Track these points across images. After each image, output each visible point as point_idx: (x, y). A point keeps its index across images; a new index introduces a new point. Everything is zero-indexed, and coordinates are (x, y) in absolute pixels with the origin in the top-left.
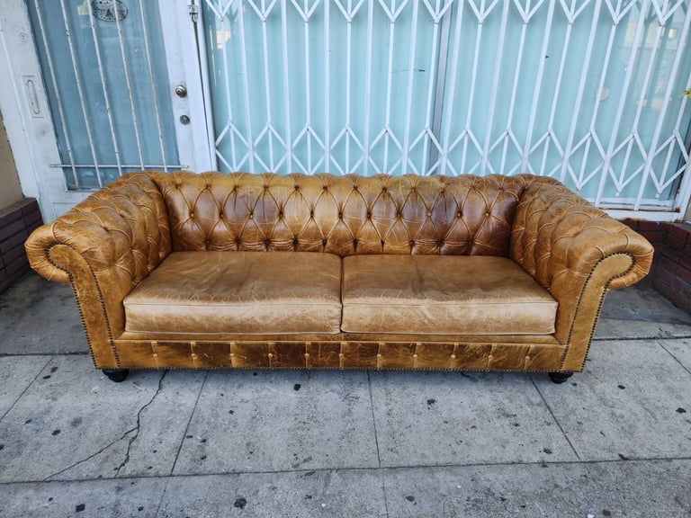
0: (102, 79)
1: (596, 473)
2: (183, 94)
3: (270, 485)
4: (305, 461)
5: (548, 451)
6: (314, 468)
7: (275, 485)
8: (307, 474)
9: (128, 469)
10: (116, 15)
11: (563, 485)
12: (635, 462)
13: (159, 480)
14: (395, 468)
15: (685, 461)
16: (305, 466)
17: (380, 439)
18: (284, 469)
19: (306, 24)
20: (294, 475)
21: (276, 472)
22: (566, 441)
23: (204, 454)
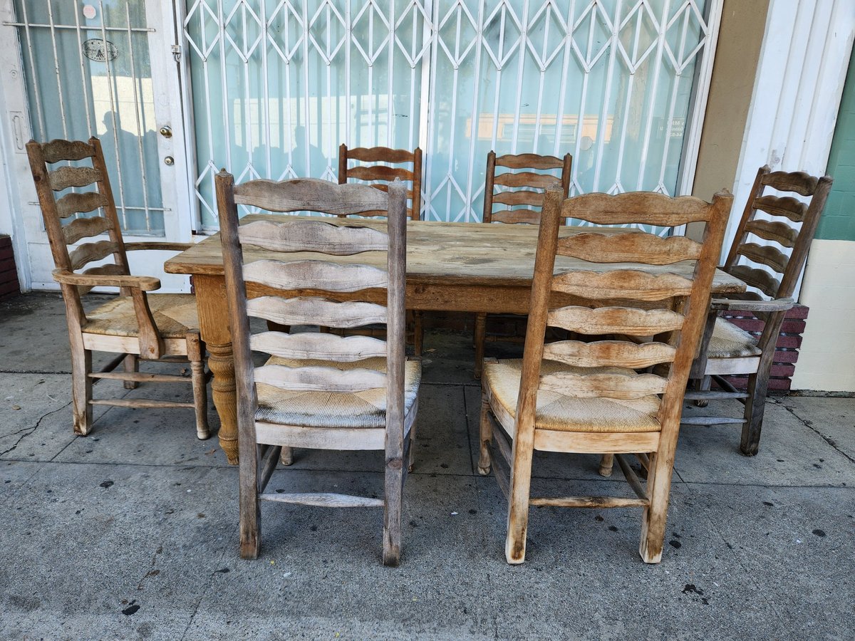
0: (88, 117)
2: (168, 135)
3: (145, 474)
4: (190, 460)
5: (444, 466)
6: (196, 465)
7: (149, 475)
8: (185, 469)
9: (11, 455)
10: (106, 55)
13: (36, 464)
15: (583, 482)
16: (189, 464)
18: (165, 464)
19: (287, 66)
20: (172, 469)
21: (156, 466)
22: (470, 460)
23: (91, 450)
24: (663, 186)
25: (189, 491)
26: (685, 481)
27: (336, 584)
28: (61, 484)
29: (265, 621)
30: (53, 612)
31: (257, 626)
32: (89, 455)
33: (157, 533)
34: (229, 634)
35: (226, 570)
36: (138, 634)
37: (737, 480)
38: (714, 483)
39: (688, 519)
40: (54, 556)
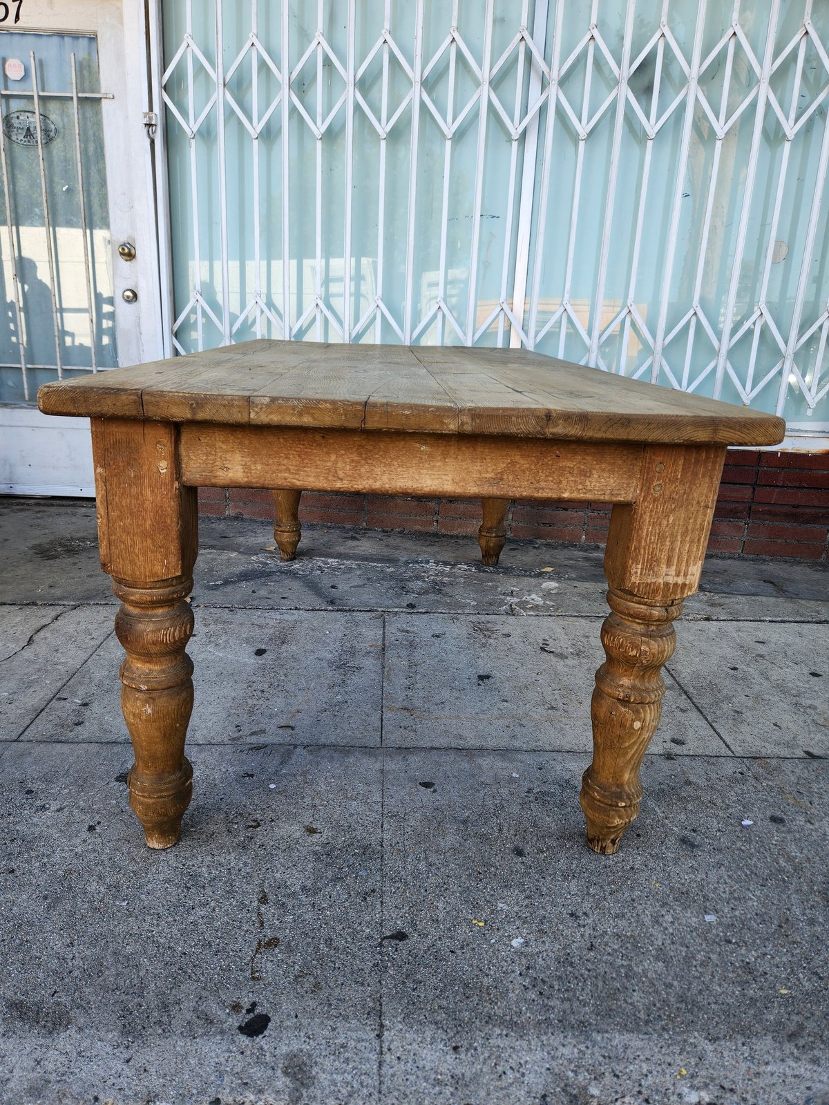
1: (760, 770)
2: (131, 255)
4: (252, 734)
5: (677, 742)
6: (267, 743)
8: (252, 749)
10: (39, 135)
14: (406, 748)
16: (252, 740)
17: (387, 715)
18: (213, 742)
19: (318, 142)
20: (228, 749)
21: (200, 745)
22: (712, 732)
23: (81, 720)
25: (273, 786)
27: (619, 962)
28: (48, 779)
29: (524, 1044)
30: (102, 1034)
31: (514, 1057)
32: (79, 728)
33: (245, 864)
34: (468, 1074)
35: (401, 936)
36: (287, 1080)
40: (71, 914)
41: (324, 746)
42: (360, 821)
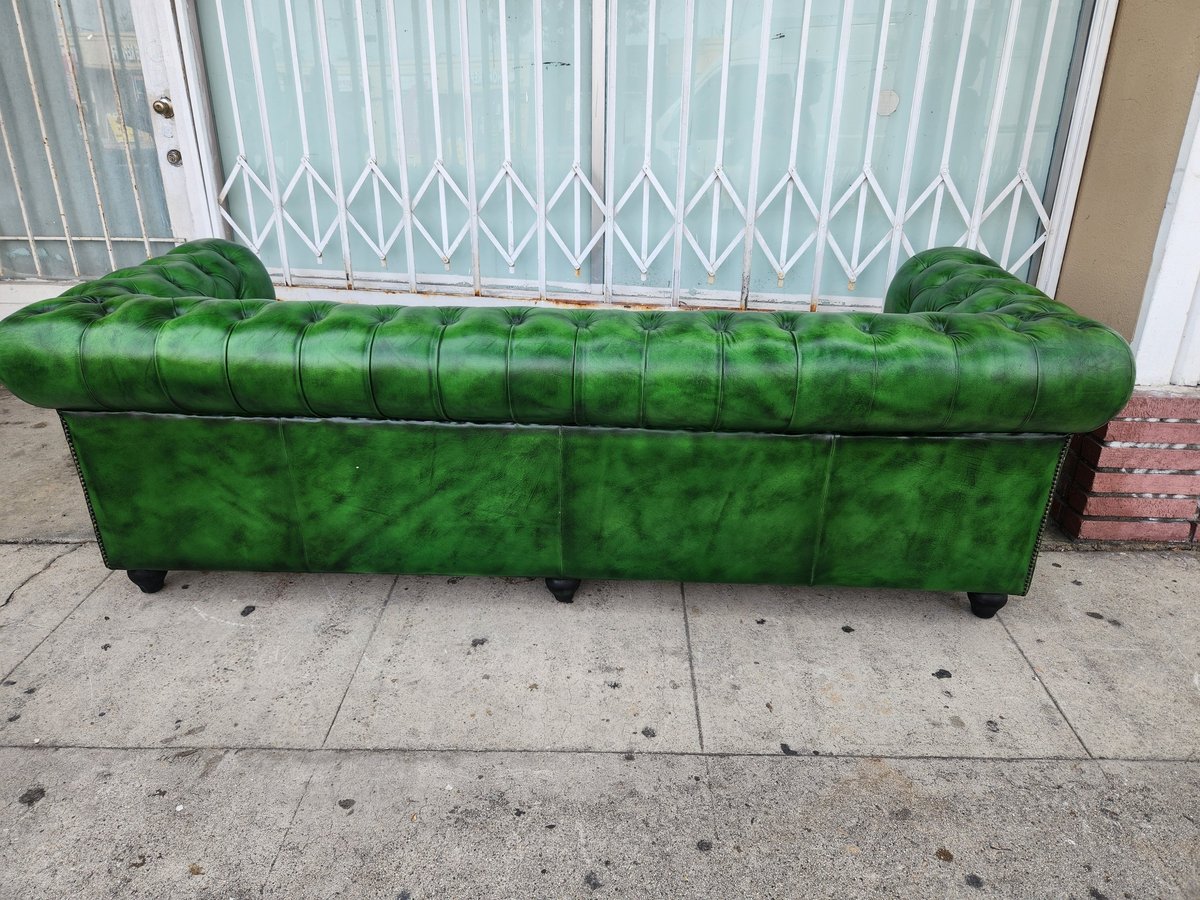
1: (721, 774)
2: (168, 112)
3: (104, 768)
4: (190, 732)
5: (648, 733)
6: (199, 746)
7: (111, 771)
8: (178, 755)
11: (646, 791)
12: (807, 759)
14: (346, 751)
15: (904, 762)
16: (185, 741)
17: (349, 701)
18: (143, 745)
20: (155, 755)
21: (126, 749)
22: (694, 717)
23: (18, 713)
24: (1026, 177)
25: (179, 808)
26: (1094, 755)
32: (12, 725)
37: (1190, 748)
38: (1148, 759)
39: (1113, 850)
41: (260, 748)
42: (253, 856)
